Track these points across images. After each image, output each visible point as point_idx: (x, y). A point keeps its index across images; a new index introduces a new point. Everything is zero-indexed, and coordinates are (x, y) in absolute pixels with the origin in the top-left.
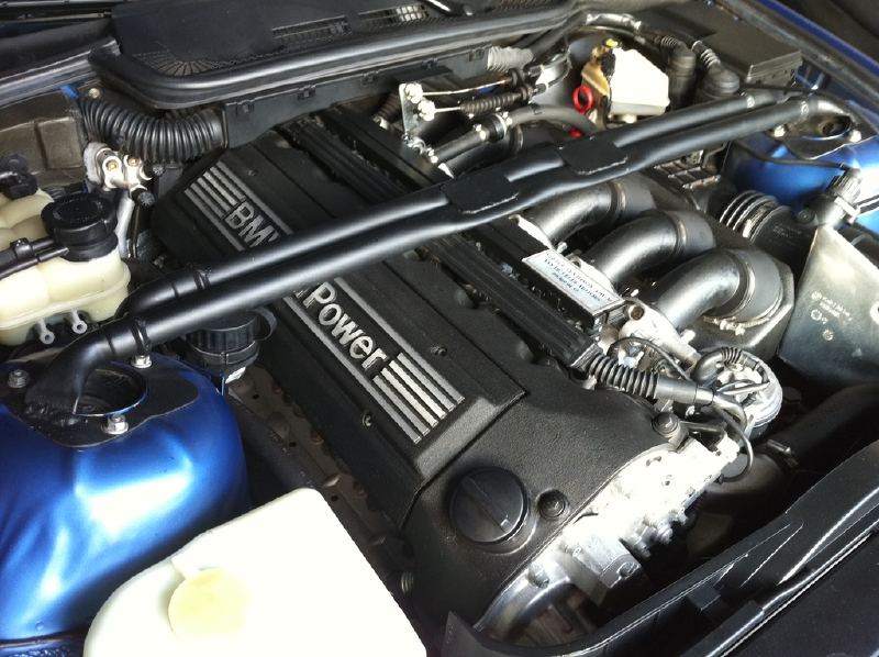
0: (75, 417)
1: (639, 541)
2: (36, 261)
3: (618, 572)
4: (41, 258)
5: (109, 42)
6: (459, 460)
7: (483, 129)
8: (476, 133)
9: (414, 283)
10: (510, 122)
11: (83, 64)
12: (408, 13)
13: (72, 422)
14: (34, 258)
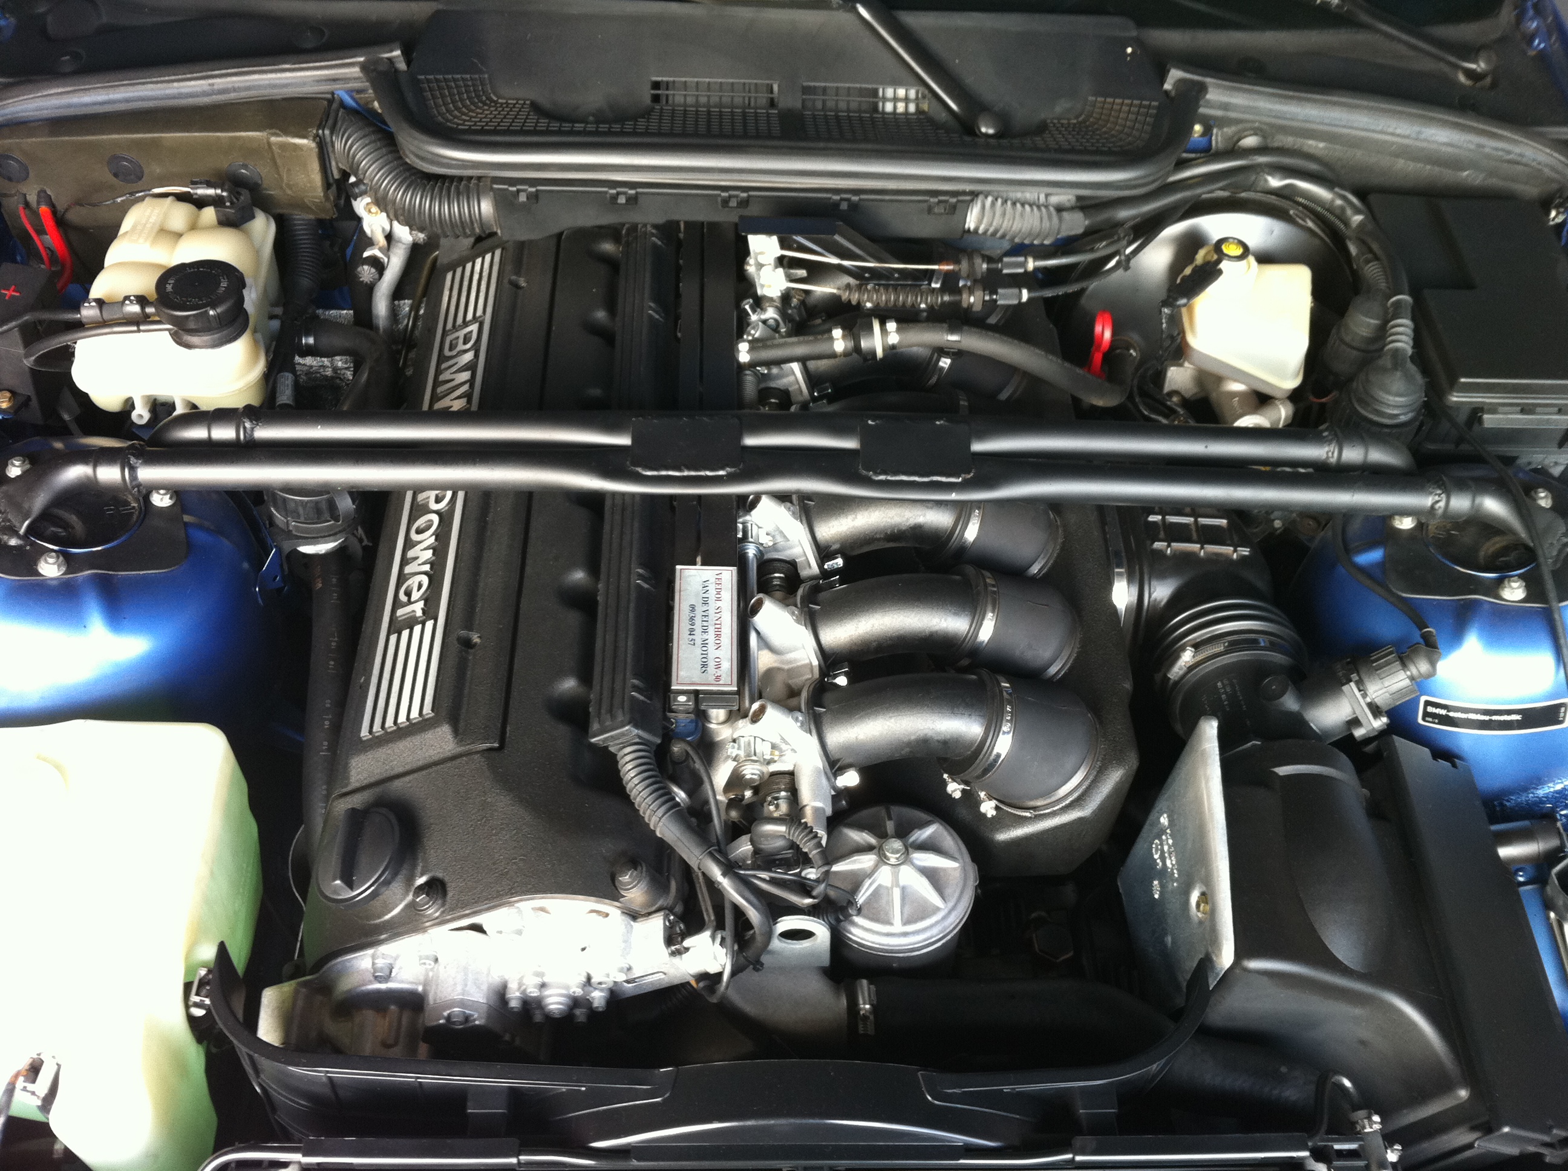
0: (19, 537)
1: (514, 996)
2: (135, 328)
3: (446, 1014)
4: (142, 328)
5: (392, 51)
6: (387, 784)
7: (844, 337)
8: (831, 339)
9: (533, 534)
10: (894, 339)
11: (356, 71)
12: (895, 99)
13: (13, 542)
14: (138, 322)
